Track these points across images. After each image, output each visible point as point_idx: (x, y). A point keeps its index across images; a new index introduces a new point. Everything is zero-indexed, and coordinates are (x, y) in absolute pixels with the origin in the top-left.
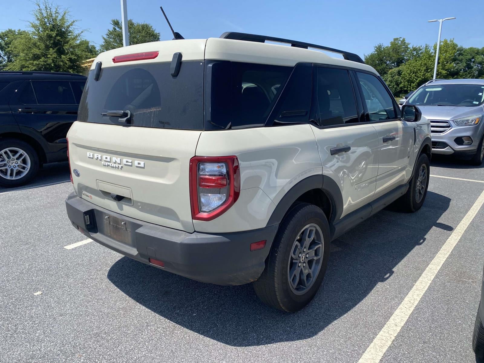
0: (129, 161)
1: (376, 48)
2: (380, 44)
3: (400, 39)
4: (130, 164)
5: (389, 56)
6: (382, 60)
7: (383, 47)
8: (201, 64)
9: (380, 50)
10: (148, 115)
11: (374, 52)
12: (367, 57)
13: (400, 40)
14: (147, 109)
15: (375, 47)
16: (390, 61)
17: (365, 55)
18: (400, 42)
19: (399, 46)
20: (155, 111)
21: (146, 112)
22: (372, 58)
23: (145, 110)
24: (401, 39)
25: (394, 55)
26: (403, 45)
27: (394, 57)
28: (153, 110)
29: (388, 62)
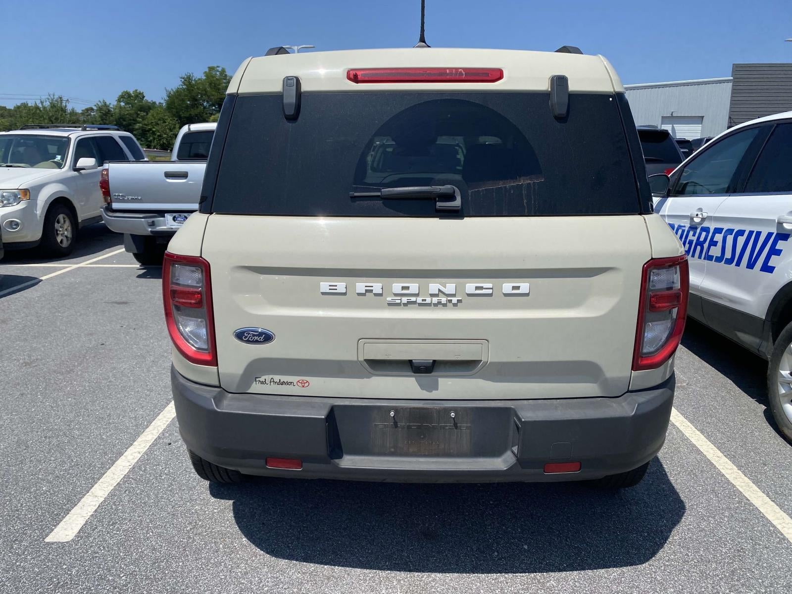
0: (484, 287)
1: (183, 80)
2: (189, 75)
3: (218, 68)
4: (490, 291)
5: (205, 94)
6: (196, 100)
7: (195, 79)
8: (611, 99)
9: (190, 83)
10: (512, 192)
11: (181, 85)
12: (170, 93)
13: (218, 71)
14: (506, 181)
15: (181, 78)
16: (208, 102)
17: (167, 89)
18: (218, 73)
19: (217, 79)
20: (530, 183)
21: (505, 187)
22: (180, 95)
23: (501, 183)
24: (220, 69)
25: (214, 93)
26: (225, 79)
27: (213, 95)
28: (524, 181)
29: (205, 104)
